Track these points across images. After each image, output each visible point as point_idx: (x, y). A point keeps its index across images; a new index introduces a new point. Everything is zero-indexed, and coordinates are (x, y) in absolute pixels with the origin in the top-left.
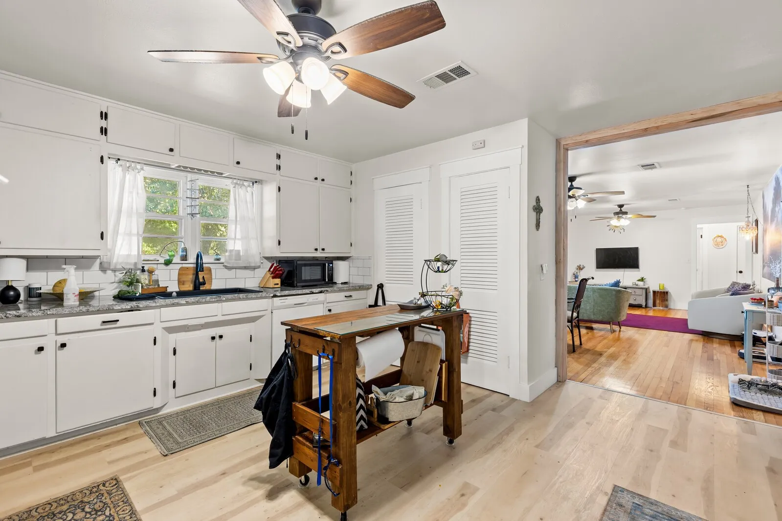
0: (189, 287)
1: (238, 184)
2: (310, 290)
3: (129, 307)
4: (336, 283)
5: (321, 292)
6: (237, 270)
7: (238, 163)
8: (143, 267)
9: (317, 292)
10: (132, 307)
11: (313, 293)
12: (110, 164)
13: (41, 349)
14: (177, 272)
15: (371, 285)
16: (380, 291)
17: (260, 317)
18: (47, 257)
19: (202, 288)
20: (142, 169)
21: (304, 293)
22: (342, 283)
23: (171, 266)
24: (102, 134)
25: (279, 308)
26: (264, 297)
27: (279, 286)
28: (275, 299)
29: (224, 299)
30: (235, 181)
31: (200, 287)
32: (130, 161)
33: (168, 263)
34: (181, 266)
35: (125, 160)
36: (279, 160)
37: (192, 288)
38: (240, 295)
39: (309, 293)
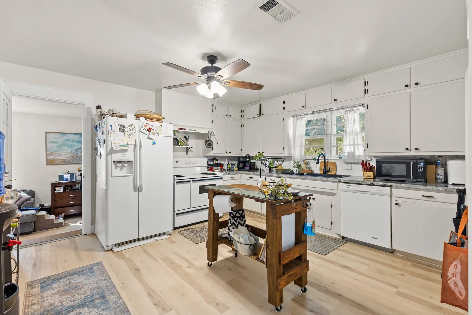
3: (277, 176)
5: (384, 186)
6: (352, 164)
7: (335, 100)
8: (304, 161)
9: (379, 185)
11: (374, 185)
20: (304, 117)
21: (365, 183)
24: (284, 110)
25: (343, 190)
26: (333, 181)
31: (326, 173)
32: (300, 116)
34: (321, 161)
35: (298, 116)
36: (367, 85)
37: (323, 173)
38: (318, 178)
39: (370, 184)
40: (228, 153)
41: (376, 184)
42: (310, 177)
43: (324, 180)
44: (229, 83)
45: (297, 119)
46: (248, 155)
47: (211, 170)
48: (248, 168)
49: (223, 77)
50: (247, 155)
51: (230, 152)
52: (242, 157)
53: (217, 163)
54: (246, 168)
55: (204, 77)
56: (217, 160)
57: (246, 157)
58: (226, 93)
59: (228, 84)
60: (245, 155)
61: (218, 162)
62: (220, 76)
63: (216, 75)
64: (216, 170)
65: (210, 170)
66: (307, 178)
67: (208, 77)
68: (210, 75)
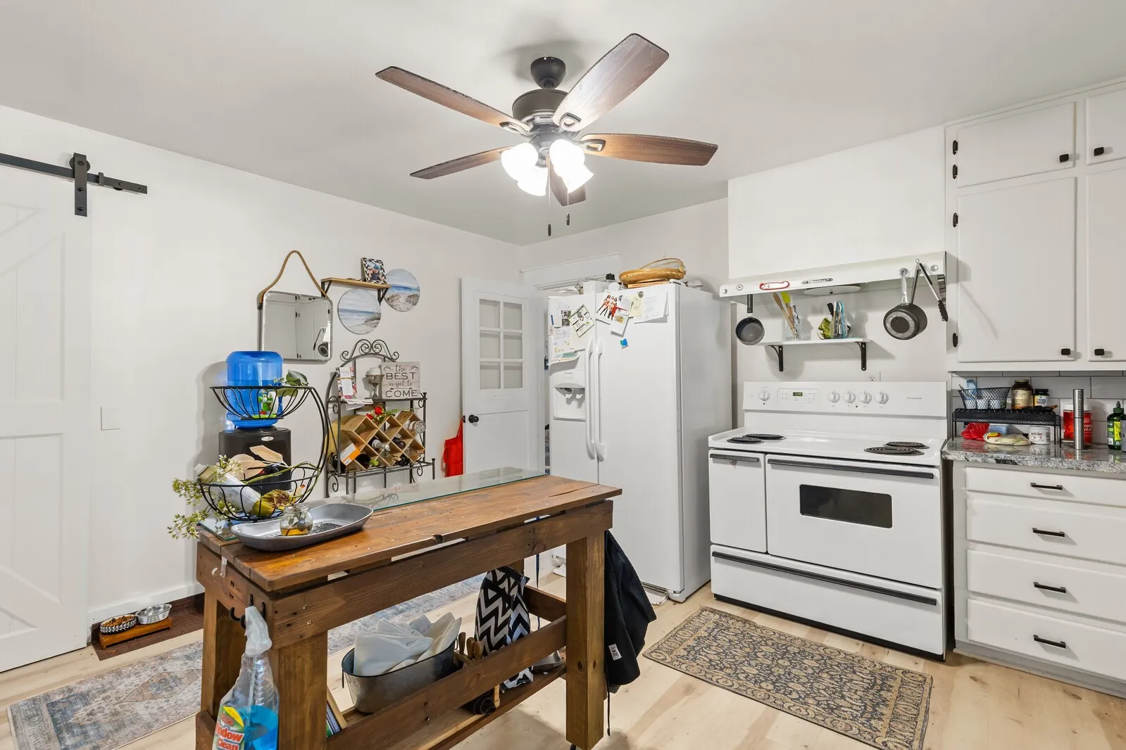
40: (1088, 354)
44: (603, 143)
49: (579, 120)
51: (1100, 353)
55: (523, 126)
56: (1043, 392)
58: (591, 181)
59: (600, 146)
62: (569, 115)
63: (556, 119)
67: (536, 127)
68: (538, 120)
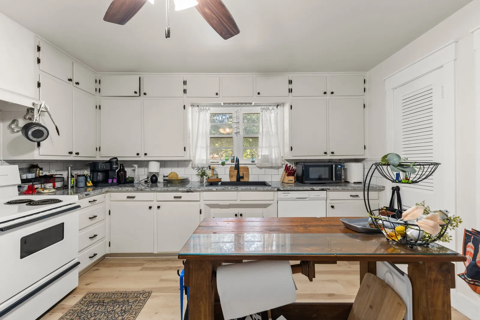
0: (234, 179)
1: (264, 109)
2: (311, 187)
3: (186, 190)
4: (349, 182)
5: (323, 190)
6: (266, 169)
7: (259, 93)
8: (210, 166)
9: (318, 189)
10: (187, 190)
11: (314, 190)
12: (189, 109)
13: (150, 208)
14: (228, 170)
15: (384, 187)
16: (396, 194)
17: (269, 205)
18: (171, 161)
19: (242, 180)
20: (209, 109)
21: (305, 189)
22: (354, 183)
23: (225, 166)
24: (184, 93)
25: (282, 200)
26: (270, 190)
27: (293, 182)
28: (279, 192)
29: (240, 189)
30: (263, 107)
31: (240, 180)
32: (203, 106)
33: (223, 164)
34: (231, 166)
35: (201, 106)
36: (291, 84)
37: (236, 180)
38: (252, 187)
39: (310, 189)
40: (74, 154)
41: (315, 189)
42: (240, 187)
43: (260, 190)
45: (200, 111)
46: (116, 158)
47: (32, 191)
48: (115, 181)
50: (113, 159)
51: (77, 154)
52: (103, 163)
53: (40, 175)
54: (110, 181)
56: (41, 169)
57: (110, 162)
60: (108, 159)
61: (42, 173)
64: (45, 191)
65: (27, 193)
66: (236, 189)
